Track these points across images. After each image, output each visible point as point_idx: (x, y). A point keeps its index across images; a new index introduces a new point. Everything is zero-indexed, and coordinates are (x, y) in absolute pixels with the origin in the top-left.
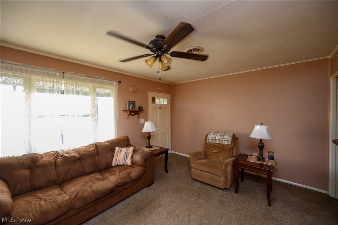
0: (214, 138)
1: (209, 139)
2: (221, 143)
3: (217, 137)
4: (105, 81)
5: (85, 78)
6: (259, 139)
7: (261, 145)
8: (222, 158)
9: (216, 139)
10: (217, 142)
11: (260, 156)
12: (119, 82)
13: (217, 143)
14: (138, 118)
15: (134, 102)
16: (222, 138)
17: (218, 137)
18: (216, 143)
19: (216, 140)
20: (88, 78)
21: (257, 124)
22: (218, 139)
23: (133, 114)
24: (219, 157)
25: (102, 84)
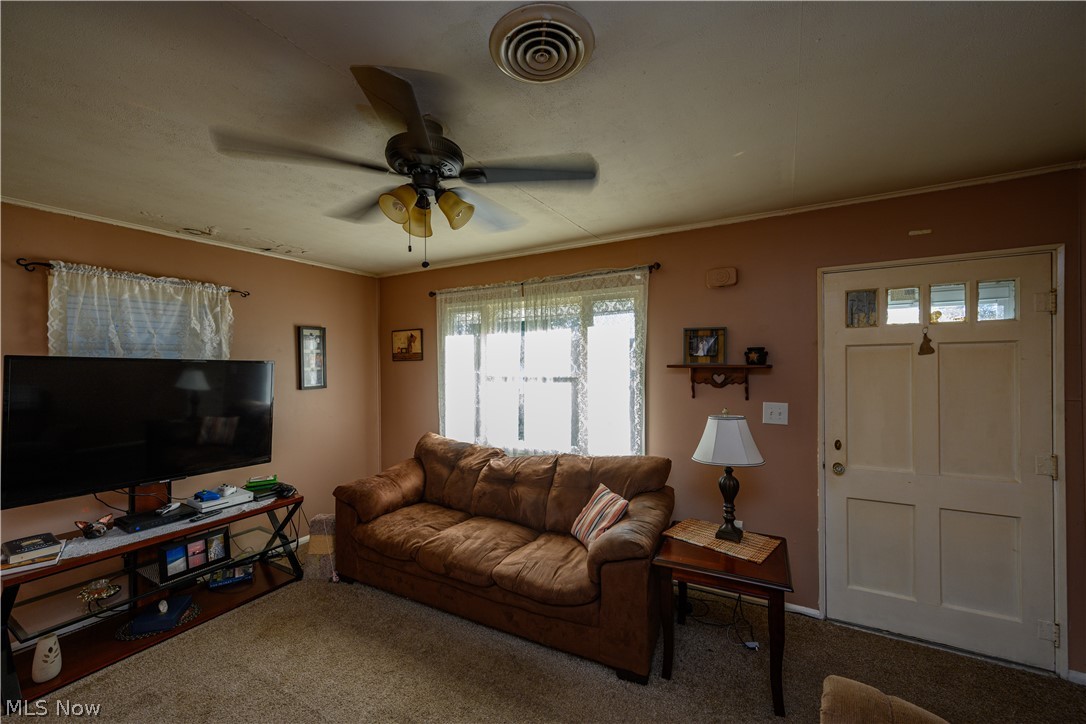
4: (606, 276)
5: (560, 283)
12: (651, 268)
14: (747, 399)
15: (720, 332)
20: (565, 282)
23: (719, 379)
25: (599, 288)
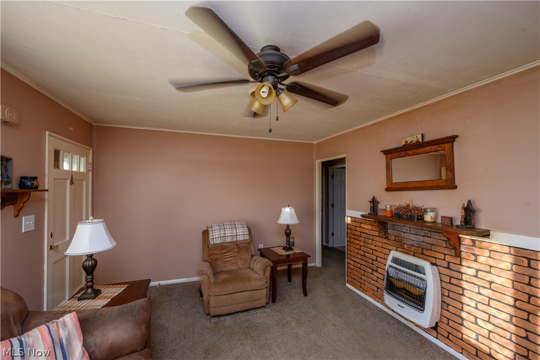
0: (222, 235)
1: (213, 238)
2: (234, 240)
3: (226, 232)
6: (284, 225)
7: (288, 231)
8: (242, 262)
9: (226, 235)
10: (229, 240)
11: (287, 244)
13: (228, 242)
16: (235, 232)
17: (228, 232)
18: (226, 241)
19: (226, 237)
21: (285, 207)
22: (229, 235)
24: (238, 262)
